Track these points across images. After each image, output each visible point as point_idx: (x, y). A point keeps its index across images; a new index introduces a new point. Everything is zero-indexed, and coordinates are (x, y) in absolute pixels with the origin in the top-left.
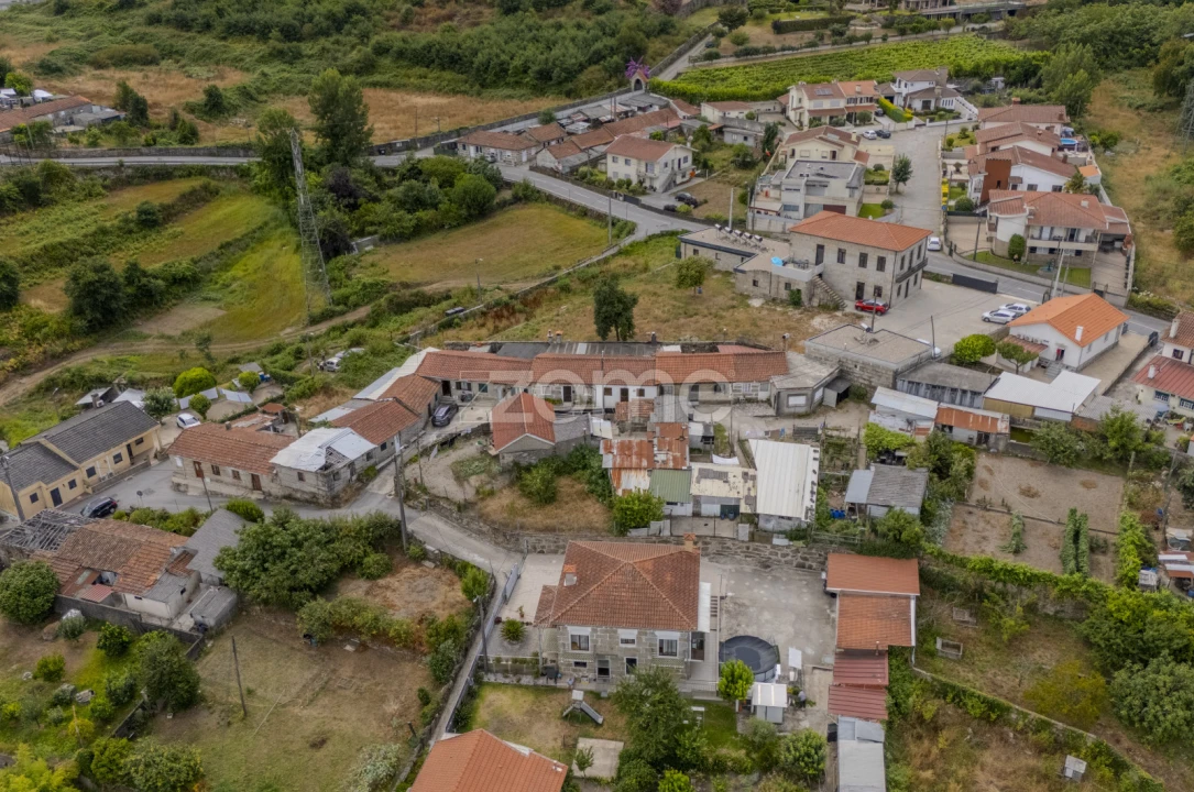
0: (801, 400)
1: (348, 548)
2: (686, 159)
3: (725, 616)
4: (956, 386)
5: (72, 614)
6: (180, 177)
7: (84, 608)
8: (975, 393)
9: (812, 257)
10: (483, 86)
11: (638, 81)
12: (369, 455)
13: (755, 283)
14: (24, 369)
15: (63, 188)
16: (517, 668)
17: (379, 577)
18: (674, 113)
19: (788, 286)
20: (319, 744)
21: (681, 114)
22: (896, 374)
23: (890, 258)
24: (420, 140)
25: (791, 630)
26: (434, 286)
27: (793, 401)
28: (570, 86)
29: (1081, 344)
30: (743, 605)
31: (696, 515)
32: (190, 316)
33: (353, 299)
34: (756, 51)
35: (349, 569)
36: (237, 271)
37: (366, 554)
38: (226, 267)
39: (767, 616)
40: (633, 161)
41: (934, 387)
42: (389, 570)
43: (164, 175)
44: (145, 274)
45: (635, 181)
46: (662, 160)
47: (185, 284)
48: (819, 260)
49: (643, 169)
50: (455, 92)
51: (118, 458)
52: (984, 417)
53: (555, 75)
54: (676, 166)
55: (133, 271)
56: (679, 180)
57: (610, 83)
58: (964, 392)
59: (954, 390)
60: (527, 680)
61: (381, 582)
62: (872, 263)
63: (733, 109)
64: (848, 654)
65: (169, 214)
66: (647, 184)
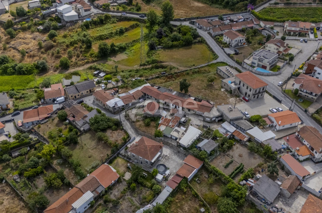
0: (209, 119)
1: (111, 124)
2: (243, 40)
3: (164, 159)
4: (241, 127)
5: (67, 121)
6: (133, 20)
7: (69, 120)
8: (244, 130)
9: (238, 83)
10: (212, 3)
11: (249, 10)
12: (123, 106)
13: (225, 85)
14: (87, 63)
15: (108, 20)
16: (124, 156)
17: (114, 130)
18: (253, 22)
19: (230, 88)
20: (90, 157)
21: (255, 23)
22: (231, 120)
23: (252, 90)
24: (187, 19)
25: (174, 166)
26: (167, 63)
27: (207, 119)
28: (233, 7)
29: (279, 125)
30: (169, 158)
31: (171, 138)
32: (121, 57)
33: (150, 62)
34: (291, 4)
35: (109, 127)
36: (134, 48)
37: (113, 126)
38: (133, 46)
39: (172, 162)
40: (229, 38)
41: (237, 125)
42: (116, 130)
43: (129, 19)
44: (115, 46)
45: (228, 43)
46: (235, 40)
47: (122, 49)
48: (240, 84)
49: (230, 41)
50: (205, 3)
51: (87, 92)
52: (244, 136)
53: (230, 3)
54: (239, 41)
55: (113, 45)
56: (240, 44)
57: (243, 8)
58: (242, 129)
59: (241, 128)
60: (125, 158)
61: (114, 132)
62: (249, 89)
63: (268, 24)
64: (178, 175)
65: (127, 30)
66: (231, 44)
